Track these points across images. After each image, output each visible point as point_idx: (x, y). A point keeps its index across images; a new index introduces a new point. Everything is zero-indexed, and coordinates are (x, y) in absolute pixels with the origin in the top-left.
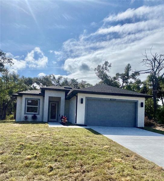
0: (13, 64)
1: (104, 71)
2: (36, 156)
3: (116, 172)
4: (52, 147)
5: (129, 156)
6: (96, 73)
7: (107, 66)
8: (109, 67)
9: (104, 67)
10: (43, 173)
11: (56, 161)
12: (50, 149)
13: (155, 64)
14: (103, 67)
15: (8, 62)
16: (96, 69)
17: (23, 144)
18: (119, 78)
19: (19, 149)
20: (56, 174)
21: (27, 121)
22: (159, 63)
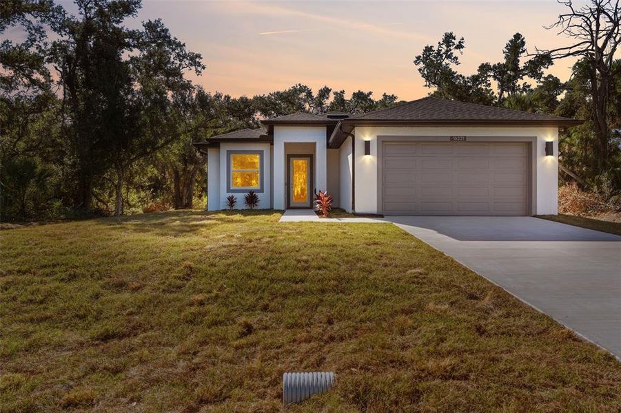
0: (204, 68)
1: (444, 63)
2: (217, 296)
3: (420, 342)
4: (262, 272)
5: (476, 298)
6: (420, 70)
7: (452, 48)
8: (456, 48)
9: (443, 51)
10: (223, 341)
11: (265, 308)
12: (256, 277)
13: (598, 25)
14: (439, 51)
15: (191, 65)
16: (418, 58)
17: (192, 264)
18: (488, 79)
19: (179, 278)
20: (254, 344)
21: (234, 208)
22: (612, 21)
